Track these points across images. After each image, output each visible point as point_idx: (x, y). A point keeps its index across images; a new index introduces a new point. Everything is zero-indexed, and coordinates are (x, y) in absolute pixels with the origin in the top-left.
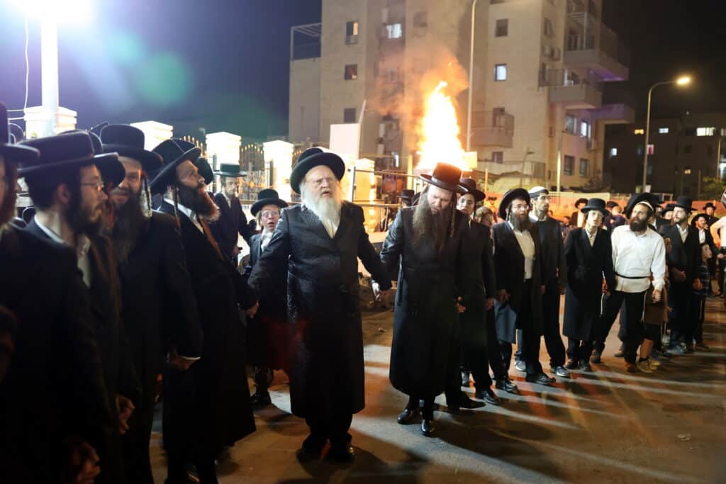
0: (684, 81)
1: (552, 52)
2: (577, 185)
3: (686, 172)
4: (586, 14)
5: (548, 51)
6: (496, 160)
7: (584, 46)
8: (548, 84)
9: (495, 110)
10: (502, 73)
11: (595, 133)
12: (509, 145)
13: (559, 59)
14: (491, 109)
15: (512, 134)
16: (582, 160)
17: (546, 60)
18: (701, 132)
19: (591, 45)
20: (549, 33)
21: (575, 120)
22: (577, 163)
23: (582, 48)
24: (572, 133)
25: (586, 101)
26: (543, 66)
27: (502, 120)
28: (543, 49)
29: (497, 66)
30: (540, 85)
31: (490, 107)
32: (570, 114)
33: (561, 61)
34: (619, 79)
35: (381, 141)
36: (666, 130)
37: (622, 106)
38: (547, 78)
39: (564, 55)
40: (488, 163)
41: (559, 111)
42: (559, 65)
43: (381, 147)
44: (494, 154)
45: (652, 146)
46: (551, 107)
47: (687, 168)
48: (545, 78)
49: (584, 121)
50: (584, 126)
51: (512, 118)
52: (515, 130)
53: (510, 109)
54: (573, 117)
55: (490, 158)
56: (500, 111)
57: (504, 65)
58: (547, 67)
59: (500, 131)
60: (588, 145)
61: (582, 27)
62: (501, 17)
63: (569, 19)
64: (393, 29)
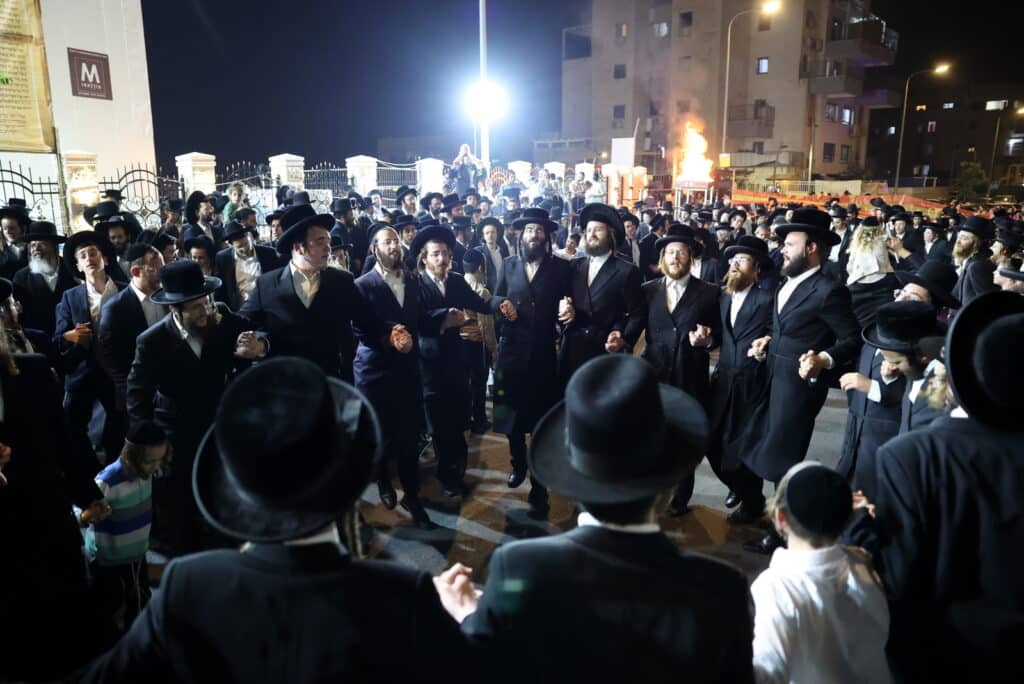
0: (942, 69)
1: (814, 43)
2: (835, 172)
3: (970, 150)
5: (809, 43)
6: (757, 150)
8: (809, 76)
9: (757, 101)
10: (764, 66)
11: (858, 118)
12: (770, 135)
13: (821, 50)
14: (753, 103)
15: (773, 126)
16: (843, 146)
17: (807, 52)
18: (991, 106)
20: (811, 24)
21: (837, 108)
22: (838, 149)
24: (833, 120)
25: (847, 90)
26: (804, 58)
27: (763, 112)
28: (804, 41)
29: (760, 59)
30: (801, 77)
31: (751, 101)
32: (832, 103)
33: (823, 53)
34: (884, 64)
35: (648, 134)
36: (951, 106)
37: (885, 91)
38: (808, 70)
39: (827, 46)
40: (749, 154)
41: (819, 101)
42: (821, 56)
43: (648, 141)
44: (755, 144)
45: (934, 123)
46: (811, 99)
47: (971, 147)
48: (806, 70)
49: (846, 108)
50: (847, 113)
51: (772, 110)
52: (776, 122)
53: (771, 101)
54: (834, 105)
55: (751, 148)
56: (761, 103)
57: (767, 58)
58: (809, 59)
59: (760, 123)
60: (850, 130)
64: (659, 28)
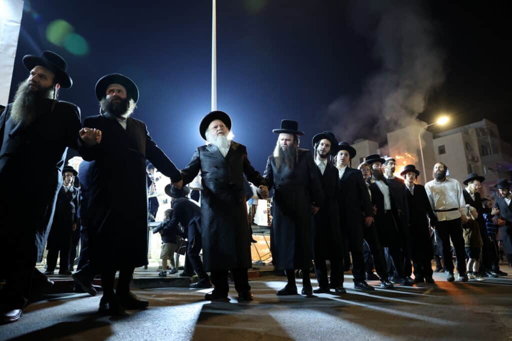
1: (473, 158)
4: (489, 137)
5: (470, 157)
7: (492, 152)
13: (478, 161)
17: (470, 163)
19: (496, 151)
20: (469, 148)
23: (491, 153)
26: (470, 165)
33: (480, 162)
39: (481, 159)
42: (479, 164)
58: (472, 166)
61: (488, 144)
62: (440, 145)
63: (479, 141)
